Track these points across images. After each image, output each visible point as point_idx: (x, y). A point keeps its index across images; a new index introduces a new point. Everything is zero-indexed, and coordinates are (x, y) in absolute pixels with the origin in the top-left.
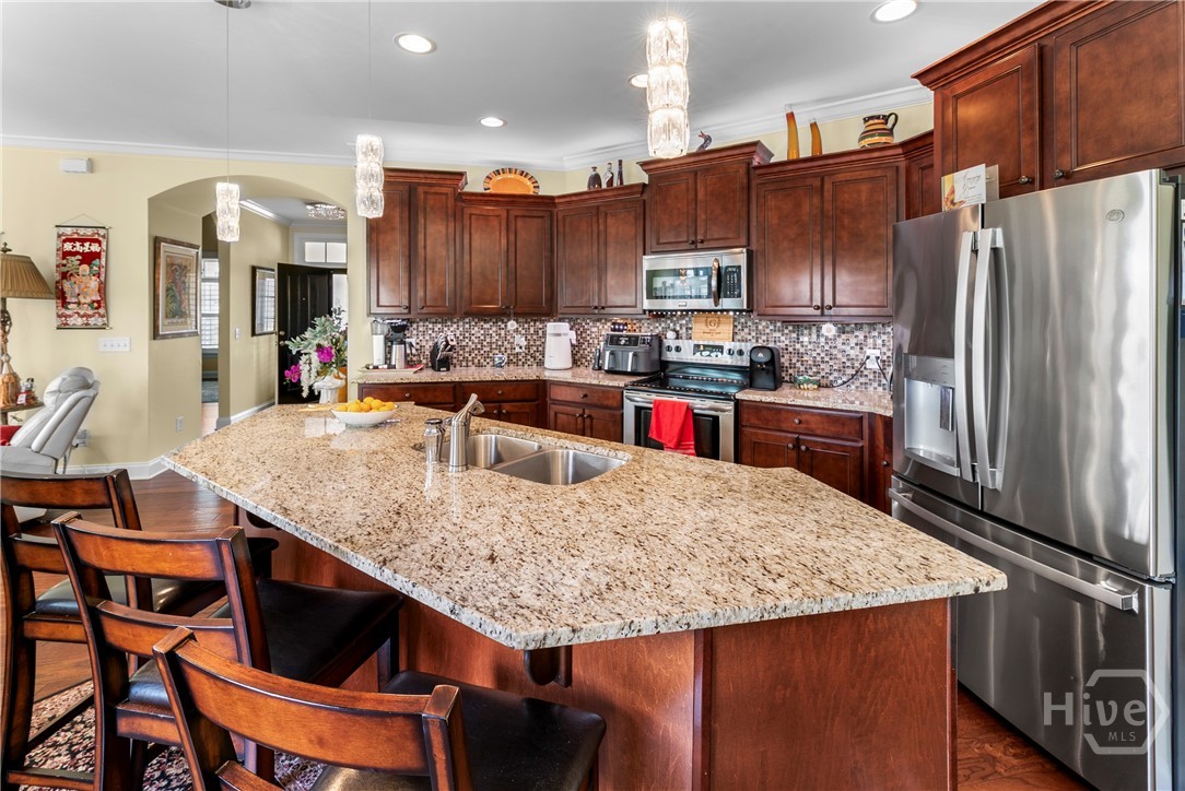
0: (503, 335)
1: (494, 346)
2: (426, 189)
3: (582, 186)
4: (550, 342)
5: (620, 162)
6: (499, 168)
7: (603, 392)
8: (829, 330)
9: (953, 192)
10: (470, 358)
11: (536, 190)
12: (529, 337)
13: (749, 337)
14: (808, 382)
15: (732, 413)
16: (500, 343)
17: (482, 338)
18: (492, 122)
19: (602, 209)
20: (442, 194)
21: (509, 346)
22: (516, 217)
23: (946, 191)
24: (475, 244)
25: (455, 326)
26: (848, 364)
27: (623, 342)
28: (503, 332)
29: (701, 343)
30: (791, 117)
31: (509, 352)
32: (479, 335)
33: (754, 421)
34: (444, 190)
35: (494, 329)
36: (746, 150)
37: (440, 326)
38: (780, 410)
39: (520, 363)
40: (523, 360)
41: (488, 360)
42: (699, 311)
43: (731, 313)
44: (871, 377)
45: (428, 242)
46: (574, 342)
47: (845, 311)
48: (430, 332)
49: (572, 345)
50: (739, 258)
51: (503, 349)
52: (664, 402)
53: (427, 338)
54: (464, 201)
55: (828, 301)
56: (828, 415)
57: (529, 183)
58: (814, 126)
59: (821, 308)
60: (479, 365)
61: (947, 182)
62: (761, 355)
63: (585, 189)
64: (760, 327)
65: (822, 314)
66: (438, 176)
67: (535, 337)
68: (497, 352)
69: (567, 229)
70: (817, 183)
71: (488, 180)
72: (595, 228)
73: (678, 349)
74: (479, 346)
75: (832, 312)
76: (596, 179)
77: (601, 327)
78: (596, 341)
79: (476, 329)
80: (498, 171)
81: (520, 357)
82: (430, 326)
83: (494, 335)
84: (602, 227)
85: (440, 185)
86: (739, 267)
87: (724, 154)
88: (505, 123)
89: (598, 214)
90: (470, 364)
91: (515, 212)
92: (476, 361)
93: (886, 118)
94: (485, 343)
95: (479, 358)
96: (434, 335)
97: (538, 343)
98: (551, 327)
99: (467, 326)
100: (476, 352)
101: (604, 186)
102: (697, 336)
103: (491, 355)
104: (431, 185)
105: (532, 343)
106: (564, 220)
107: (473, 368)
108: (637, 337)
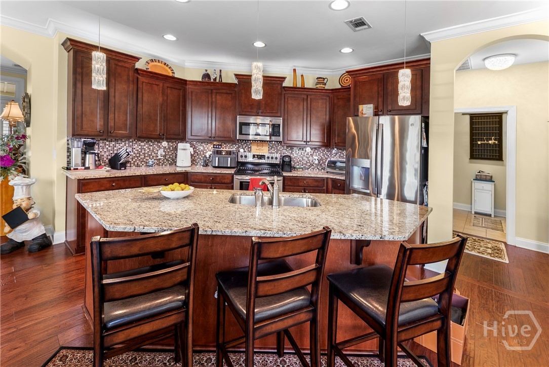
0: (151, 149)
1: (146, 155)
2: (116, 62)
3: (199, 78)
4: (180, 153)
5: (221, 71)
6: (153, 59)
7: (222, 176)
8: (308, 149)
9: (362, 110)
10: (132, 162)
11: (173, 74)
12: (165, 150)
13: (274, 152)
14: (299, 168)
15: (282, 181)
16: (150, 153)
17: (140, 150)
18: (170, 37)
19: (214, 91)
20: (126, 67)
21: (155, 155)
22: (168, 87)
23: (360, 110)
24: (145, 99)
25: (123, 143)
26: (308, 161)
27: (224, 153)
28: (151, 148)
29: (256, 154)
30: (295, 70)
31: (155, 158)
32: (138, 149)
33: (289, 183)
34: (126, 65)
35: (147, 146)
36: (281, 79)
37: (113, 143)
38: (298, 179)
39: (161, 164)
40: (162, 162)
41: (143, 163)
42: (260, 141)
43: (274, 142)
44: (315, 166)
45: (117, 94)
46: (192, 153)
47: (314, 143)
48: (107, 147)
49: (191, 155)
50: (280, 121)
51: (151, 157)
52: (254, 179)
53: (105, 150)
54: (138, 74)
55: (308, 140)
56: (314, 179)
57: (169, 70)
58: (302, 76)
59: (306, 142)
60: (138, 166)
61: (361, 107)
62: (287, 159)
63: (201, 80)
64: (278, 148)
65: (306, 144)
66: (124, 57)
67: (168, 150)
68: (148, 158)
69: (194, 98)
70: (305, 97)
71: (147, 64)
72: (210, 99)
73: (246, 157)
74: (138, 155)
75: (309, 143)
76: (207, 76)
77: (205, 146)
78: (202, 153)
79: (136, 145)
80: (152, 60)
81: (161, 161)
82: (107, 143)
83: (147, 149)
84: (214, 100)
85: (125, 62)
86: (279, 125)
87: (273, 79)
88: (178, 39)
89: (212, 93)
90: (132, 165)
91: (167, 85)
92: (136, 163)
93: (324, 79)
94: (141, 154)
95: (138, 162)
96: (110, 148)
97: (170, 153)
98: (181, 145)
99: (131, 144)
100: (136, 158)
101: (212, 80)
102: (254, 151)
103: (145, 160)
104: (119, 61)
105: (167, 153)
106: (192, 92)
107: (134, 167)
108: (231, 151)
